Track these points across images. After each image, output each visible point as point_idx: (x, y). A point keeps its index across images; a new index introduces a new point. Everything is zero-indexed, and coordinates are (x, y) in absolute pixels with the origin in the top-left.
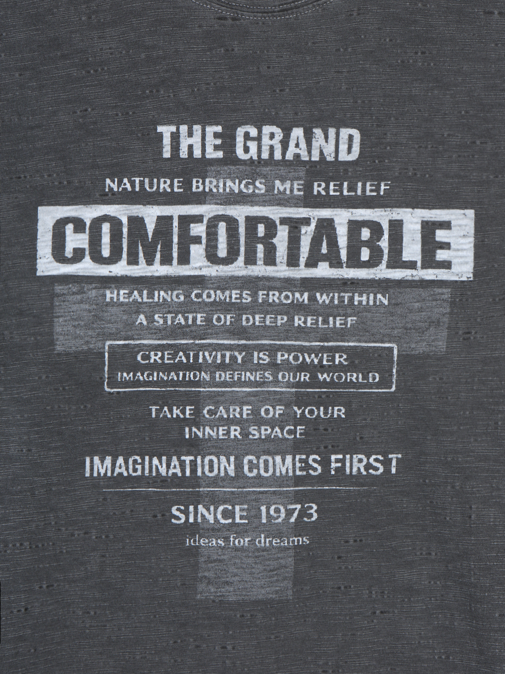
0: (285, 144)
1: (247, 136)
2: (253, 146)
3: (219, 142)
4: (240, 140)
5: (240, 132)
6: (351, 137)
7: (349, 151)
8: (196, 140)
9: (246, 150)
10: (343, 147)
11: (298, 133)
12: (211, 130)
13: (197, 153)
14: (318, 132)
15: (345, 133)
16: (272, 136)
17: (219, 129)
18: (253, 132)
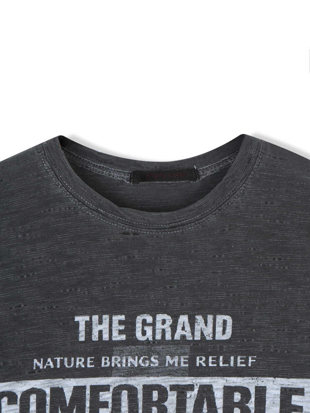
0: (174, 328)
1: (144, 323)
2: (149, 330)
3: (122, 327)
4: (139, 325)
5: (139, 319)
6: (225, 322)
7: (224, 332)
8: (105, 327)
9: (144, 333)
10: (219, 329)
11: (184, 319)
12: (117, 318)
13: (106, 337)
14: (199, 318)
15: (220, 318)
16: (164, 322)
17: (123, 317)
18: (149, 319)
